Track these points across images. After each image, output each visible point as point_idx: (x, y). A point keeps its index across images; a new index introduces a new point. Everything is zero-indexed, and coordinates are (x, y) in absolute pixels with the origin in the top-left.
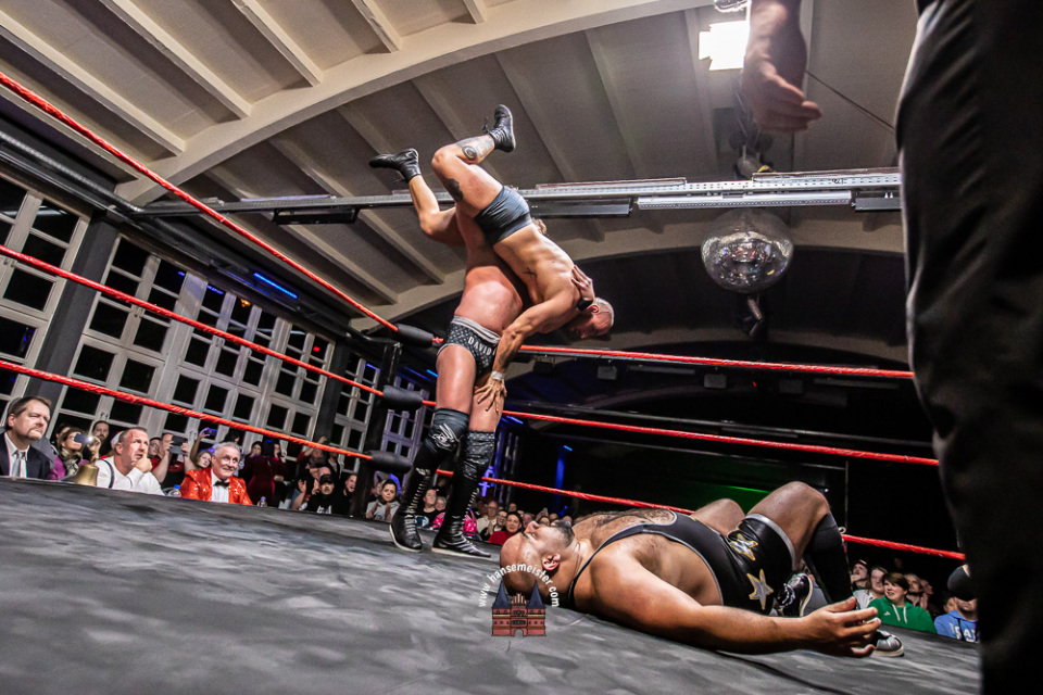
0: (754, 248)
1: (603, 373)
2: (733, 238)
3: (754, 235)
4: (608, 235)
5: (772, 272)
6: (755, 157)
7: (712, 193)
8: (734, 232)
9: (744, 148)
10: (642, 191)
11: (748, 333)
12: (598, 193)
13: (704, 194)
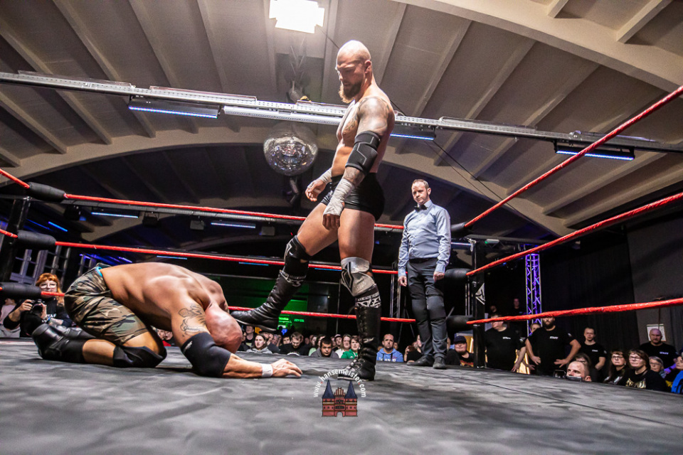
0: (295, 147)
1: (194, 226)
2: (283, 140)
3: (296, 139)
4: (201, 129)
5: (305, 163)
6: (299, 89)
7: (272, 110)
8: (285, 136)
9: (294, 83)
10: (227, 102)
11: (289, 201)
12: (197, 99)
13: (267, 109)
